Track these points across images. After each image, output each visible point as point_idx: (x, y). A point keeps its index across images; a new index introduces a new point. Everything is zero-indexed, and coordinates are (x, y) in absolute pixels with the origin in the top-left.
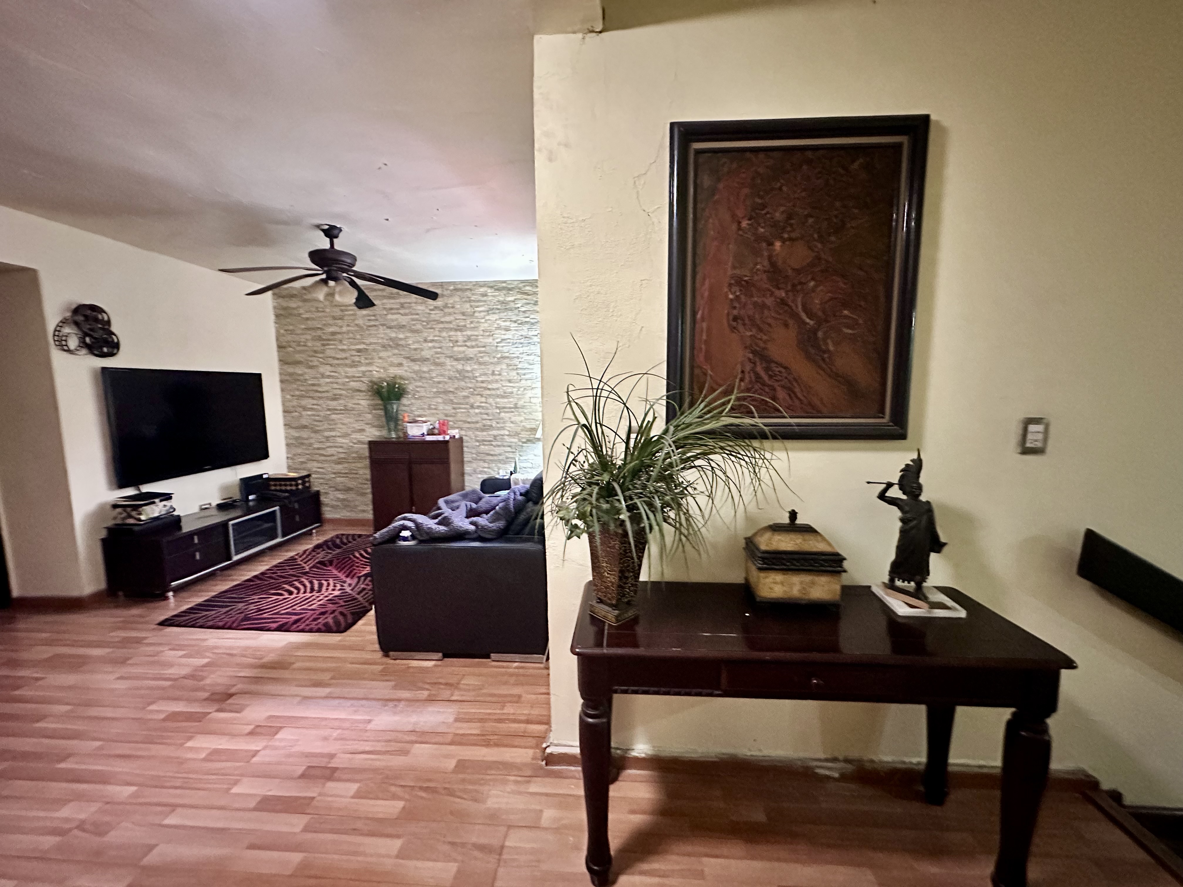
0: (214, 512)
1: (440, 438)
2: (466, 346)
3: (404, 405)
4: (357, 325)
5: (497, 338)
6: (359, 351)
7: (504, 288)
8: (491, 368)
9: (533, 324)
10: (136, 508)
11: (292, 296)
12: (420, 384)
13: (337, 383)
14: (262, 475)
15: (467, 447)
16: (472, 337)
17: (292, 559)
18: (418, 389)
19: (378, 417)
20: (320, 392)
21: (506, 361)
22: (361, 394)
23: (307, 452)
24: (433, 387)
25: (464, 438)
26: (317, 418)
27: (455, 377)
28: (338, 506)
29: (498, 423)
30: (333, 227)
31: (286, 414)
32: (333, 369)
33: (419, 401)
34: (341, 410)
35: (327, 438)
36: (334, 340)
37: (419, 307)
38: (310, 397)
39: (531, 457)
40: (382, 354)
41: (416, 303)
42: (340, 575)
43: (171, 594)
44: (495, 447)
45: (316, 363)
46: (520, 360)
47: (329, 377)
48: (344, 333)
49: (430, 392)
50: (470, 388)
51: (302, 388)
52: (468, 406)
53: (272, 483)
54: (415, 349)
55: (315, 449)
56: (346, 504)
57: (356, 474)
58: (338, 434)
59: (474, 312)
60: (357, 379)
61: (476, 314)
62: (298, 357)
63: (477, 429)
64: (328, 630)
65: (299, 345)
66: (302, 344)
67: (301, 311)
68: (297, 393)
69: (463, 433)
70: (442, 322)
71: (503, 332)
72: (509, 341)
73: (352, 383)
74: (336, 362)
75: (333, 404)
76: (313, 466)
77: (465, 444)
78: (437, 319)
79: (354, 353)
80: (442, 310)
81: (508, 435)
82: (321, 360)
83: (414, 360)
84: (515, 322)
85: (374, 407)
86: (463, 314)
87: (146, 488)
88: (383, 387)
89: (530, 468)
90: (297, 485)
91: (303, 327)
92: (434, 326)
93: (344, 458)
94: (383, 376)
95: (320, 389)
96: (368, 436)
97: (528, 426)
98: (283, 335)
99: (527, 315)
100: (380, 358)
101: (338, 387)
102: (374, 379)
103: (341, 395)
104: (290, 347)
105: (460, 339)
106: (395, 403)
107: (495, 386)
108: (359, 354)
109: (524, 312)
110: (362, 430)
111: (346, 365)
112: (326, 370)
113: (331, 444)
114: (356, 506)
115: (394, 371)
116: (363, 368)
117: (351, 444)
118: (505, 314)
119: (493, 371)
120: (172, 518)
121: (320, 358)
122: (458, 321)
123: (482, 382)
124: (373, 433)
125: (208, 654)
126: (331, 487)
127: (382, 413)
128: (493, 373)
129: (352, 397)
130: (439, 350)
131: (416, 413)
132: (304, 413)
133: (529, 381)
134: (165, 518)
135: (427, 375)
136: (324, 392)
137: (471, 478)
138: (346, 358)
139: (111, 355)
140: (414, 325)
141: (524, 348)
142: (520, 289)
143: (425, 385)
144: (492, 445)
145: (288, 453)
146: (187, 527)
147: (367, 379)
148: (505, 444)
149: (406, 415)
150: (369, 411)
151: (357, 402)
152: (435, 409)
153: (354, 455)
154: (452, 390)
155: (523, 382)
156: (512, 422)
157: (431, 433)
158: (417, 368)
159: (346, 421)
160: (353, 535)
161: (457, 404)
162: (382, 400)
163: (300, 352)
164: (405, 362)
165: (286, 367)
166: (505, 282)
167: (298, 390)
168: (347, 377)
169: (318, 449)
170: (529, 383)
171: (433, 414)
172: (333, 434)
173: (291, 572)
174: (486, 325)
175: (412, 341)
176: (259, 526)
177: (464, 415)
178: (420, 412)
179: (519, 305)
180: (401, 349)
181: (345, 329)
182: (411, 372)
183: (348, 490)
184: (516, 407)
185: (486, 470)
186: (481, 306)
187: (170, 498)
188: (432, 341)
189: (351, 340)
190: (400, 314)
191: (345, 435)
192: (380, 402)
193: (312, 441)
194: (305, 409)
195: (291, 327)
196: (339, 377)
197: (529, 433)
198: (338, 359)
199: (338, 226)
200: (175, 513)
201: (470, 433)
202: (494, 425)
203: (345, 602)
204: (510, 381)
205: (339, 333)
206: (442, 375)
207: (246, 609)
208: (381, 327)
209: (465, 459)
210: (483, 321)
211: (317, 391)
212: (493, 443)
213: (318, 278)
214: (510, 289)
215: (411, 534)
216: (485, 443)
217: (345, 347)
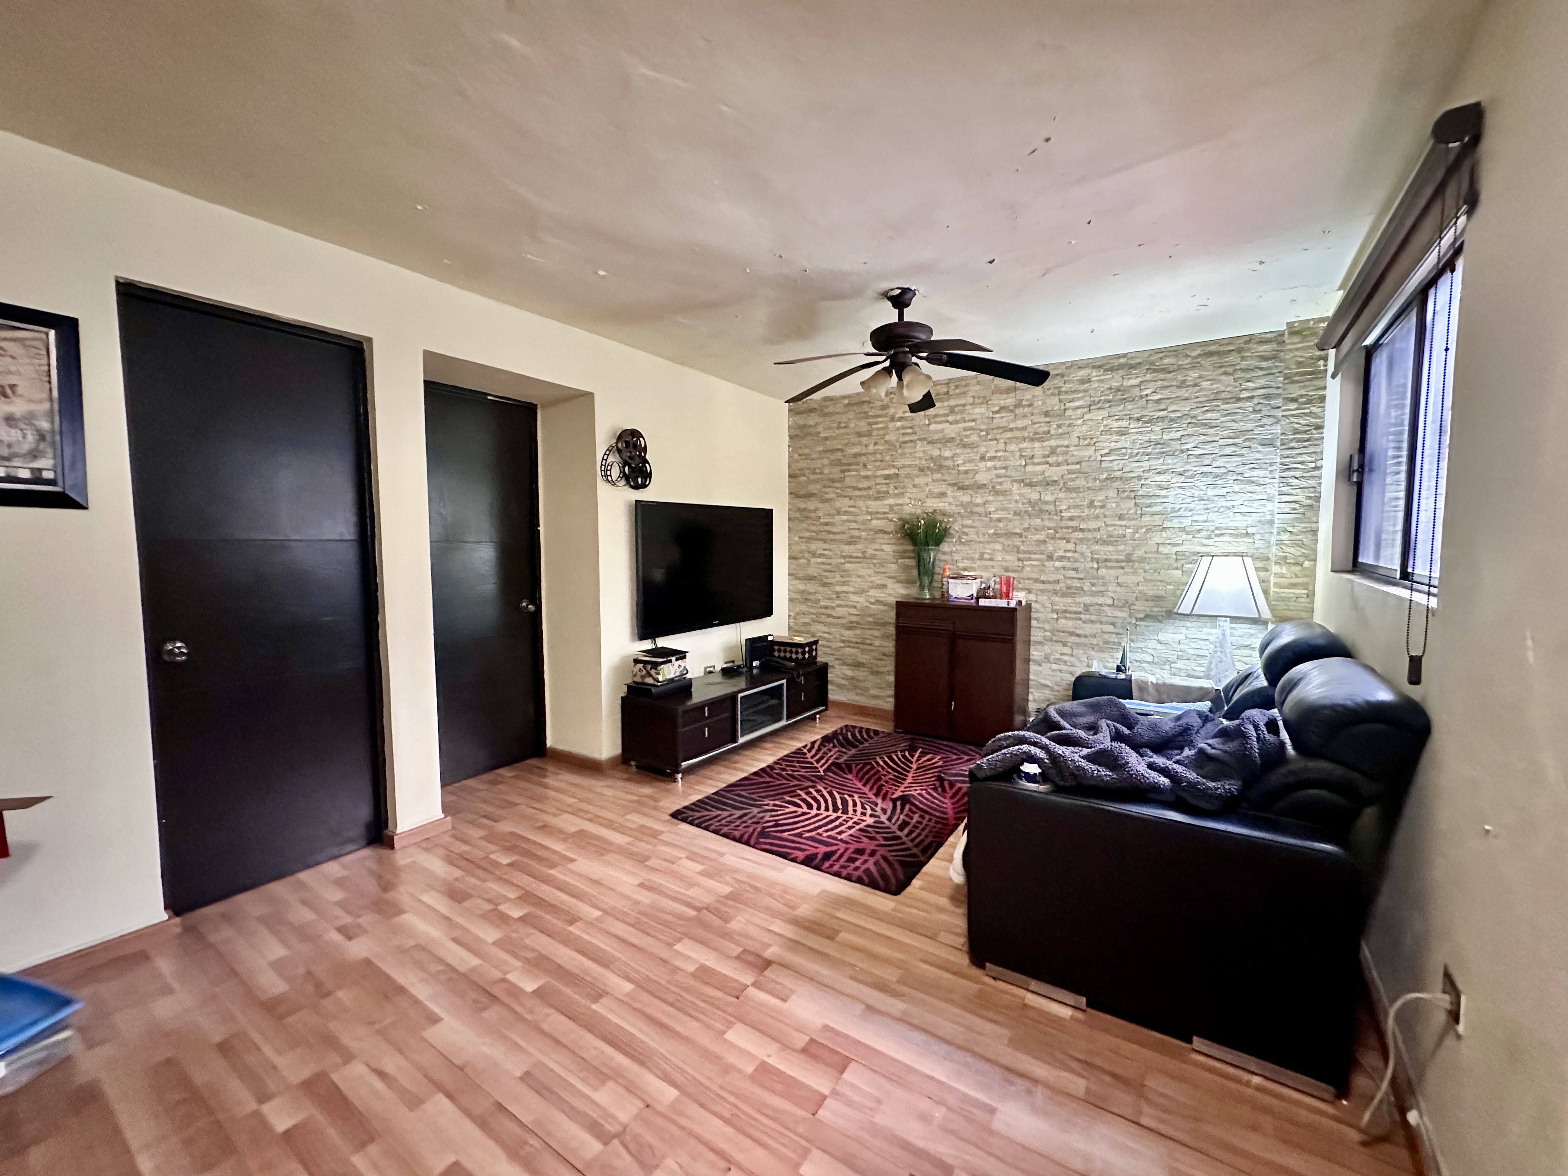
0: (718, 678)
1: (1002, 603)
2: (1047, 463)
3: (944, 553)
4: (886, 442)
5: (1103, 448)
6: (887, 477)
7: (1121, 367)
8: (1089, 496)
9: (1172, 420)
10: (655, 665)
11: (812, 410)
12: (968, 522)
13: (855, 522)
14: (767, 636)
15: (1036, 619)
16: (1059, 449)
17: (799, 752)
18: (966, 530)
19: (906, 568)
20: (834, 533)
21: (1117, 484)
22: (886, 536)
23: (814, 611)
24: (987, 527)
25: (1033, 605)
26: (828, 567)
27: (1026, 512)
28: (845, 685)
29: (1093, 585)
30: (905, 291)
31: (792, 561)
32: (852, 503)
33: (967, 548)
34: (857, 557)
35: (838, 594)
36: (858, 464)
37: (977, 410)
38: (822, 540)
39: (1153, 644)
40: (917, 481)
41: (973, 404)
42: (866, 790)
43: (680, 776)
44: (1084, 622)
45: (831, 496)
46: (1143, 482)
47: (846, 513)
48: (870, 454)
49: (984, 534)
50: (1049, 528)
51: (813, 528)
52: (1044, 557)
53: (776, 648)
54: (967, 472)
55: (821, 607)
56: (854, 684)
57: (871, 645)
58: (852, 590)
59: (1065, 410)
60: (882, 516)
61: (1068, 413)
62: (813, 488)
63: (1055, 593)
64: (873, 884)
65: (814, 473)
66: (818, 471)
67: (820, 429)
68: (807, 534)
69: (1032, 597)
70: (1011, 430)
71: (1115, 438)
72: (1124, 451)
73: (874, 522)
74: (858, 493)
75: (847, 549)
76: (819, 630)
77: (1034, 615)
78: (1004, 425)
79: (880, 480)
80: (1012, 411)
81: (1109, 606)
82: (839, 491)
83: (962, 488)
84: (1138, 420)
85: (902, 555)
86: (1046, 414)
87: (664, 642)
88: (919, 527)
89: (1148, 663)
90: (804, 653)
91: (821, 449)
92: (998, 437)
93: (857, 623)
94: (919, 511)
95: (834, 530)
96: (890, 595)
97: (1150, 593)
98: (797, 461)
99: (1162, 407)
100: (915, 486)
101: (857, 527)
102: (904, 516)
103: (860, 537)
104: (804, 475)
105: (1038, 452)
106: (932, 550)
107: (1093, 525)
108: (887, 481)
109: (1158, 401)
110: (884, 586)
111: (869, 497)
112: (843, 504)
113: (842, 603)
114: (867, 689)
115: (932, 504)
116: (891, 501)
117: (868, 604)
118: (1121, 408)
119: (1092, 502)
120: (684, 681)
121: (837, 488)
122: (1036, 426)
123: (1071, 519)
124: (897, 591)
125: (728, 878)
126: (837, 659)
127: (913, 563)
128: (1091, 505)
129: (873, 541)
130: (1003, 471)
131: (961, 565)
132: (813, 560)
133: (1157, 517)
134: (679, 680)
135: (980, 509)
136: (838, 533)
137: (1039, 668)
138: (869, 488)
139: (644, 486)
140: (967, 436)
141: (1153, 462)
142: (1153, 363)
143: (977, 524)
144: (1080, 619)
145: (790, 611)
146: (699, 696)
147: (897, 516)
148: (1104, 619)
149: (947, 567)
150: (895, 560)
151: (877, 547)
152: (990, 559)
153: (870, 619)
154: (1018, 531)
155: (1146, 518)
156: (1119, 584)
157: (983, 594)
158: (966, 499)
159: (862, 572)
160: (868, 730)
161: (1024, 552)
162: (915, 543)
163: (817, 481)
164: (949, 491)
165: (796, 501)
166: (1124, 356)
167: (808, 530)
168: (869, 513)
169: (826, 607)
170: (1157, 519)
171: (986, 567)
172: (845, 588)
173: (803, 772)
174: (1084, 428)
175: (962, 459)
176: (764, 702)
177: (1035, 570)
178: (966, 563)
179: (1148, 392)
180: (944, 472)
181: (871, 448)
182: (957, 506)
183: (859, 665)
184: (1129, 559)
185: (1065, 658)
186: (1078, 399)
187: (685, 657)
188: (993, 458)
189: (878, 464)
190: (947, 421)
191: (862, 592)
192: (910, 548)
193: (819, 596)
194: (814, 555)
195: (807, 451)
196: (859, 513)
197: (1151, 604)
198: (860, 489)
199: (913, 288)
200: (688, 676)
201: (1043, 598)
202: (1085, 589)
203: (885, 839)
204: (1121, 517)
205: (864, 454)
206: (1003, 509)
207: (762, 818)
208: (919, 443)
209: (1032, 638)
210: (1080, 422)
211: (830, 532)
212: (1082, 616)
213: (879, 367)
214: (1132, 367)
215: (1040, 771)
216: (1068, 615)
217: (869, 473)
